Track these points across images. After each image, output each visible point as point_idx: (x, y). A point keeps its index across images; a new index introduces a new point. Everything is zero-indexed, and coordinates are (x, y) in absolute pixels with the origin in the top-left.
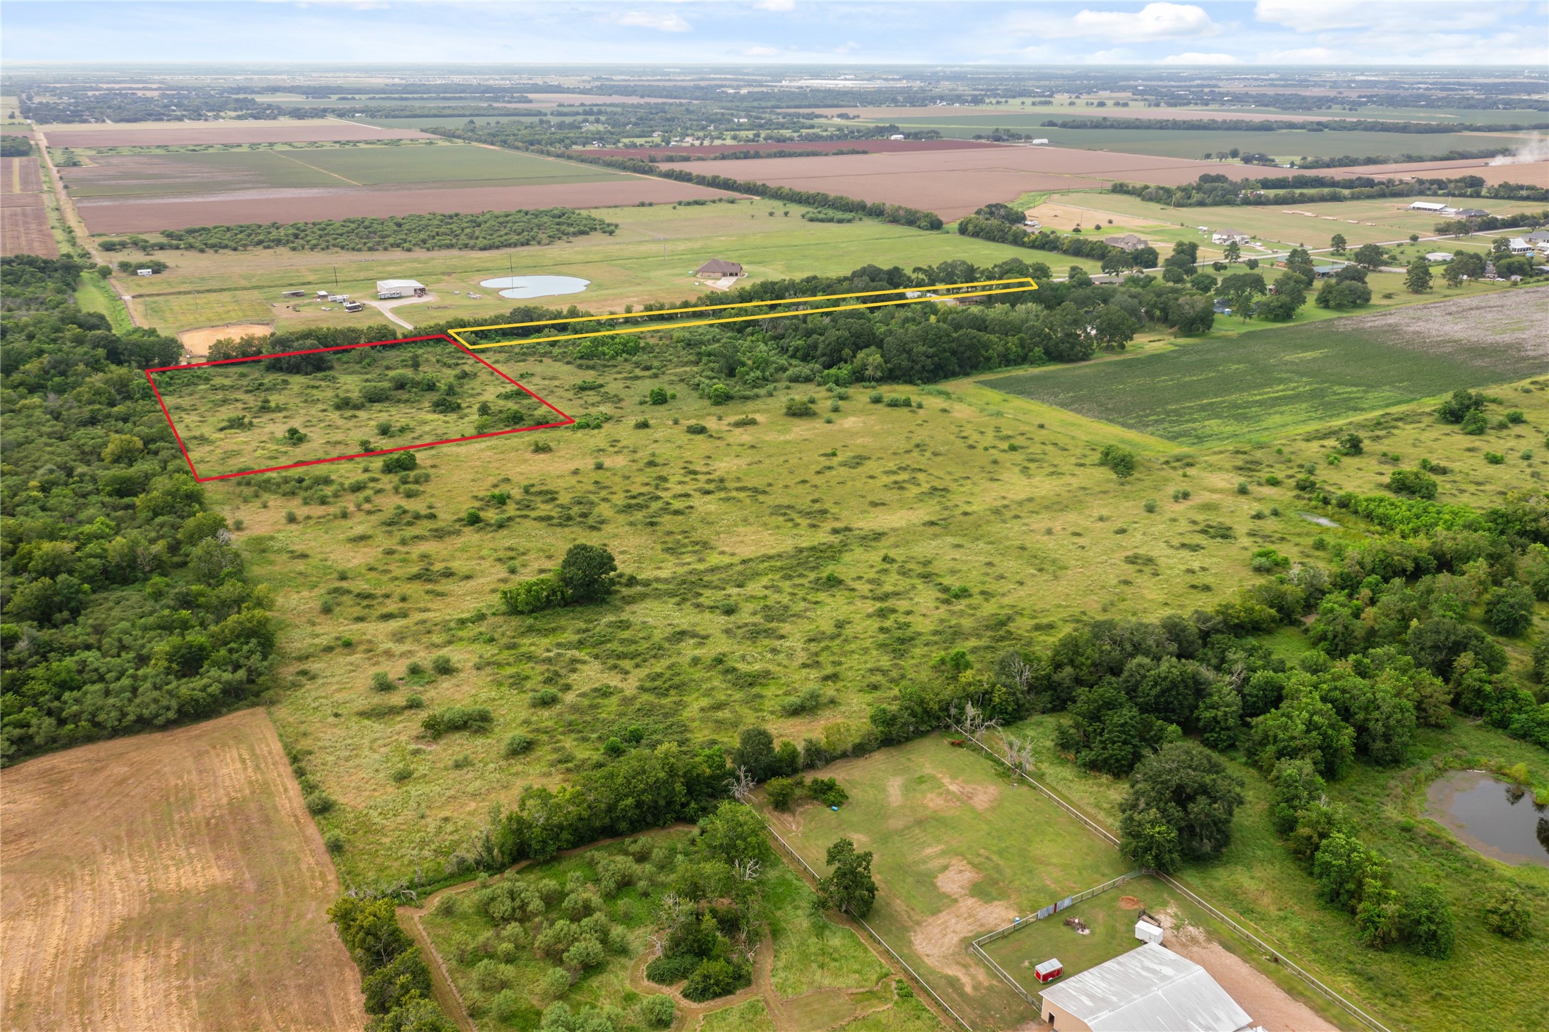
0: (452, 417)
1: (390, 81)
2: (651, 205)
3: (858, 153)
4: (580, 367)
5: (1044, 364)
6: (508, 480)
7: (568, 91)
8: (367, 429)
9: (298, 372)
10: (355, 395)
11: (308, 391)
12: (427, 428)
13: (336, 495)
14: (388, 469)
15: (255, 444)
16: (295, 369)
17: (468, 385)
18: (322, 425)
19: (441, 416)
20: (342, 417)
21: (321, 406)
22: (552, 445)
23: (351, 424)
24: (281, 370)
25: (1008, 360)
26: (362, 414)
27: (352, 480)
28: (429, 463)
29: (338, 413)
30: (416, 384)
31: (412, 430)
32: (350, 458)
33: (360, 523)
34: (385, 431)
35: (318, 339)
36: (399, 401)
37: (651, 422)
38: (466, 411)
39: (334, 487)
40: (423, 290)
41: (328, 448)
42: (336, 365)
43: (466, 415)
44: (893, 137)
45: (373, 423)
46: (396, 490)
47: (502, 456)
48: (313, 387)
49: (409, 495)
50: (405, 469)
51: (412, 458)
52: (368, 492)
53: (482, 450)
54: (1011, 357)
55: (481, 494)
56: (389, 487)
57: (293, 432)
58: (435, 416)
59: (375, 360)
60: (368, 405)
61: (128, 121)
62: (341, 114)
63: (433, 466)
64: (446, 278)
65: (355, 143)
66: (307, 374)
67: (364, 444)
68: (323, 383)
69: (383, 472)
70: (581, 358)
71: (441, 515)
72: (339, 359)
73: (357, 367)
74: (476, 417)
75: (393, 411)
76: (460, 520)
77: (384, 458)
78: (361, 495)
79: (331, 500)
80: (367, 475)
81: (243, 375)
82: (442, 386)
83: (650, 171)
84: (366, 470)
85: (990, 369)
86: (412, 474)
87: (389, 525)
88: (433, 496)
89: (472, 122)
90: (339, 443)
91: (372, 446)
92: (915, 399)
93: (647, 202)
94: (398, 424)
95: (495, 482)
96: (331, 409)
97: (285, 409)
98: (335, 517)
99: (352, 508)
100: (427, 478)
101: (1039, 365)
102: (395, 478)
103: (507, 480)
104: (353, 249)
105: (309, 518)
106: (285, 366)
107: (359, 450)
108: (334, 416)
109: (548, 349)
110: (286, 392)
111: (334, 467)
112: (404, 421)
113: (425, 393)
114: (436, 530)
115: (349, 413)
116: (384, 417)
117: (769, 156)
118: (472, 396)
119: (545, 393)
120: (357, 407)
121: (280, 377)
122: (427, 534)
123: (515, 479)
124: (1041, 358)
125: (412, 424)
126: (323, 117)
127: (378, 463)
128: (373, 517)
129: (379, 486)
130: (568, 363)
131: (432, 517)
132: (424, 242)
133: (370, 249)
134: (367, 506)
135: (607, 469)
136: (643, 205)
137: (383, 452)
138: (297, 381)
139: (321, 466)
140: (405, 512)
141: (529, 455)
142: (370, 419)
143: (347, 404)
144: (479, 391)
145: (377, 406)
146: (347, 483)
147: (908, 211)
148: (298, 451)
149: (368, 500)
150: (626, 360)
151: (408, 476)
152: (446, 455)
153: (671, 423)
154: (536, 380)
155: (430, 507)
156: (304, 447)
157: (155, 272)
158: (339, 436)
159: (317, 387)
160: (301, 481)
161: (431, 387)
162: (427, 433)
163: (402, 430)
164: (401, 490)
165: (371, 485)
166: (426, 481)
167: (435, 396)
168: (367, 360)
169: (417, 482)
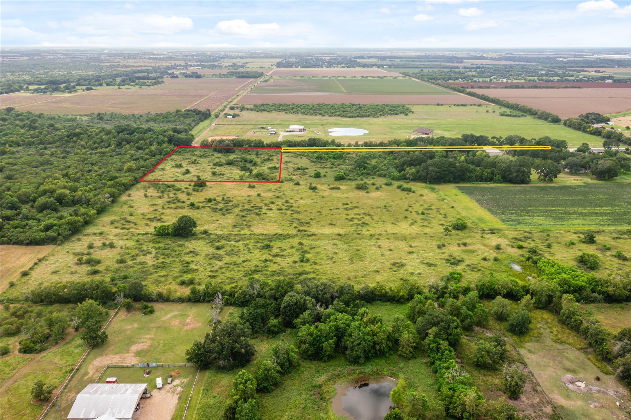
1: (420, 54)
2: (442, 105)
3: (576, 88)
5: (501, 183)
7: (487, 59)
17: (265, 163)
24: (217, 151)
25: (482, 179)
30: (246, 160)
31: (224, 175)
34: (213, 174)
40: (304, 130)
42: (236, 151)
44: (607, 81)
49: (189, 195)
53: (233, 184)
54: (484, 178)
56: (186, 191)
57: (187, 171)
61: (305, 67)
62: (379, 66)
65: (367, 77)
66: (222, 153)
69: (193, 186)
70: (316, 158)
78: (175, 192)
80: (186, 187)
83: (462, 92)
84: (190, 185)
85: (470, 182)
87: (168, 202)
89: (422, 70)
92: (413, 189)
93: (440, 104)
95: (220, 195)
97: (199, 163)
98: (158, 197)
101: (498, 183)
102: (192, 189)
105: (151, 196)
110: (208, 158)
113: (247, 164)
117: (529, 88)
119: (286, 169)
121: (214, 153)
124: (499, 180)
125: (226, 173)
126: (372, 67)
131: (183, 202)
134: (172, 196)
135: (260, 197)
136: (438, 105)
141: (245, 188)
146: (175, 188)
147: (547, 114)
148: (182, 176)
150: (330, 161)
154: (290, 164)
157: (233, 117)
163: (220, 174)
164: (189, 193)
169: (197, 191)
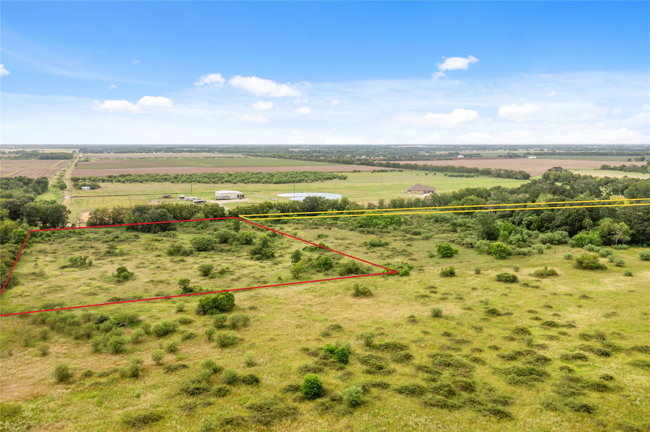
0: (267, 263)
4: (362, 232)
6: (340, 327)
8: (190, 271)
9: (149, 232)
10: (188, 246)
11: (152, 243)
12: (245, 272)
13: (136, 341)
14: (204, 310)
15: (82, 281)
16: (147, 229)
17: (277, 242)
18: (152, 266)
19: (258, 262)
20: (172, 261)
21: (157, 253)
22: (371, 289)
23: (177, 267)
24: (137, 230)
26: (189, 260)
27: (160, 323)
28: (247, 304)
29: (169, 258)
30: (235, 239)
31: (232, 273)
32: (168, 298)
33: (155, 387)
34: (206, 272)
35: (168, 209)
36: (222, 251)
37: (456, 271)
38: (279, 259)
39: (137, 330)
40: (243, 196)
41: (151, 286)
42: (178, 228)
43: (280, 262)
44: (459, 157)
45: (197, 266)
46: (210, 337)
47: (323, 300)
48: (156, 240)
49: (224, 344)
50: (223, 310)
51: (230, 298)
52: (176, 339)
53: (300, 293)
55: (313, 346)
56: (201, 332)
57: (122, 270)
58: (253, 262)
59: (207, 226)
60: (196, 253)
63: (252, 308)
64: (256, 193)
65: (213, 157)
66: (155, 232)
67: (184, 283)
68: (165, 239)
69: (198, 313)
70: (361, 227)
71: (266, 379)
72: (181, 225)
73: (193, 230)
74: (290, 264)
75: (216, 257)
76: (295, 389)
77: (202, 298)
78: (167, 342)
79: (128, 347)
80: (180, 316)
81: (109, 232)
82: (257, 241)
84: (180, 310)
86: (229, 317)
87: (193, 393)
88: (252, 346)
90: (161, 282)
91: (191, 286)
94: (219, 268)
95: (324, 329)
96: (164, 255)
97: (127, 254)
98: (123, 376)
99: (148, 361)
100: (246, 322)
102: (209, 321)
103: (338, 328)
104: (205, 182)
105: (89, 375)
106: (139, 227)
107: (179, 289)
108: (166, 261)
109: (332, 221)
110: (135, 243)
111: (147, 305)
112: (225, 265)
113: (244, 246)
114: (260, 409)
115: (180, 258)
116: (208, 262)
118: (282, 248)
119: (342, 248)
120: (187, 254)
121: (133, 234)
122: (246, 414)
123: (347, 326)
125: (232, 268)
127: (194, 303)
128: (173, 378)
129: (190, 330)
130: (351, 230)
131: (253, 381)
132: (243, 180)
133: (214, 182)
134: (169, 359)
135: (447, 318)
136: (355, 171)
137: (200, 293)
138: (145, 237)
139: (137, 305)
140: (217, 371)
141: (352, 300)
142: (196, 263)
143: (178, 251)
144: (287, 245)
145: (204, 254)
146: (154, 325)
147: (506, 171)
148: (120, 288)
149: (172, 350)
150: (395, 229)
151: (224, 319)
152: (265, 296)
153: (473, 272)
154: (331, 240)
155: (250, 364)
156: (128, 285)
157: (92, 189)
158: (164, 276)
159: (159, 241)
160: (102, 320)
161: (248, 242)
162: (246, 276)
163: (222, 272)
164: (215, 337)
165: (182, 328)
166: (245, 325)
167: (251, 248)
168: (202, 225)
169: (234, 326)
